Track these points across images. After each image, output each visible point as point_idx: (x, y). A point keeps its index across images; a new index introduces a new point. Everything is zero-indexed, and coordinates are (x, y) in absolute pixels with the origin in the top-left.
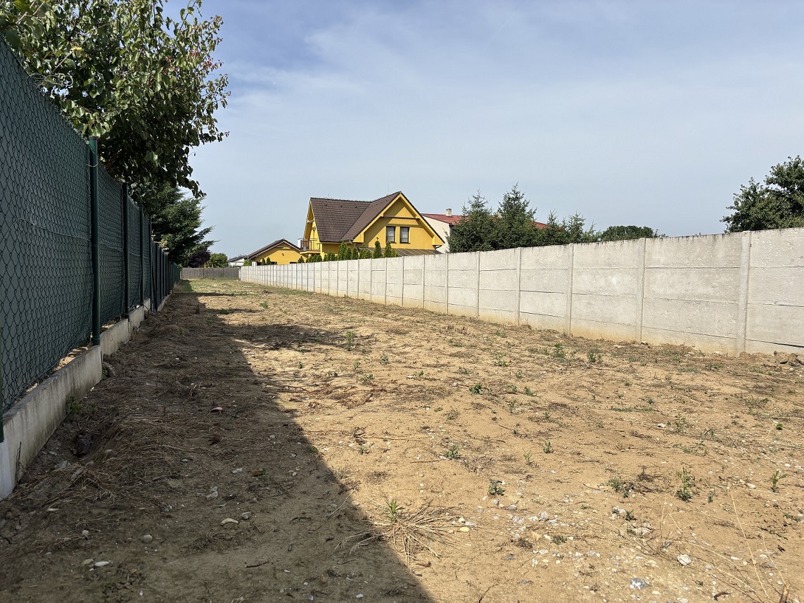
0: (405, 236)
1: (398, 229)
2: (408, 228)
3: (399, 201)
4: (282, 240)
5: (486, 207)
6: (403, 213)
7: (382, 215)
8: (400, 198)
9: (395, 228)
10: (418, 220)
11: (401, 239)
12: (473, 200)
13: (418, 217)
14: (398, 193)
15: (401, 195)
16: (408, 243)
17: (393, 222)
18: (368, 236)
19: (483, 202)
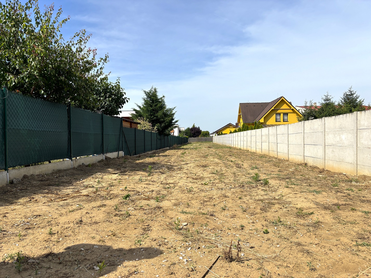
0: (286, 118)
1: (282, 115)
2: (287, 114)
3: (282, 101)
4: (230, 124)
5: (333, 100)
6: (285, 106)
7: (273, 108)
8: (283, 100)
9: (280, 114)
10: (293, 110)
11: (283, 119)
12: (324, 97)
13: (292, 108)
14: (281, 97)
15: (283, 98)
16: (287, 121)
17: (279, 111)
18: (266, 119)
19: (330, 98)
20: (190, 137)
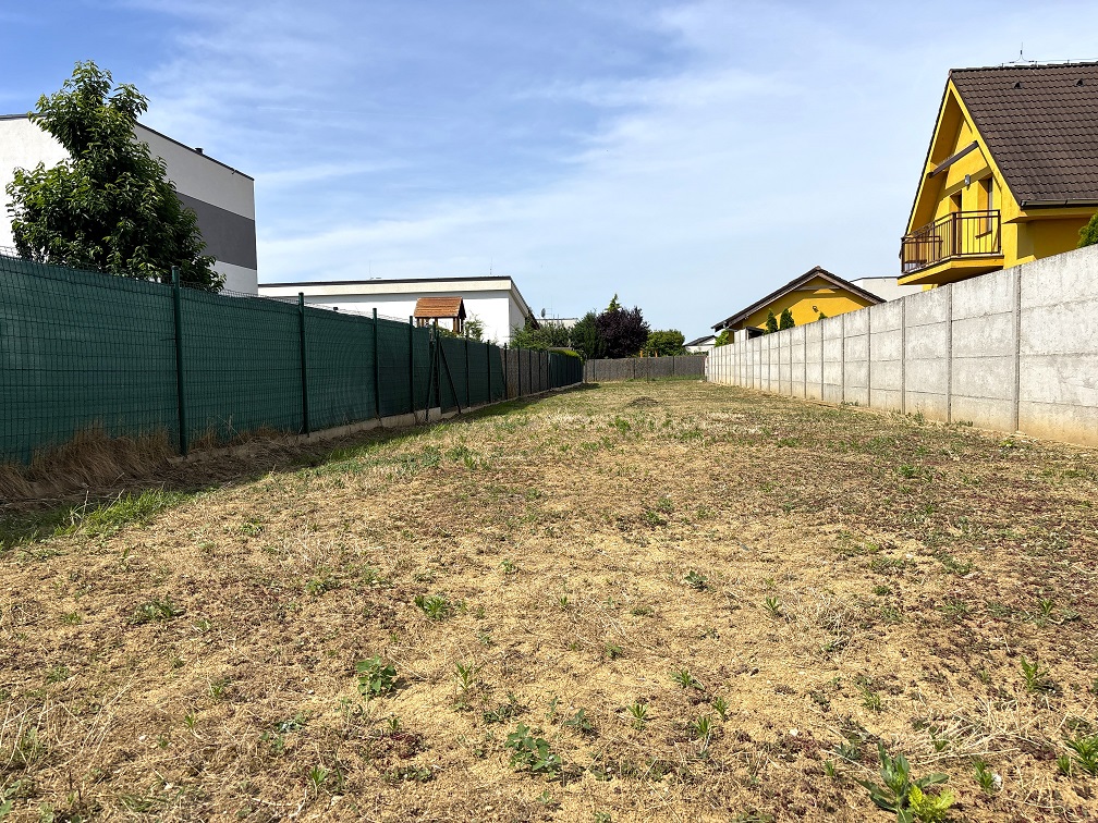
4: (814, 271)
20: (597, 355)
